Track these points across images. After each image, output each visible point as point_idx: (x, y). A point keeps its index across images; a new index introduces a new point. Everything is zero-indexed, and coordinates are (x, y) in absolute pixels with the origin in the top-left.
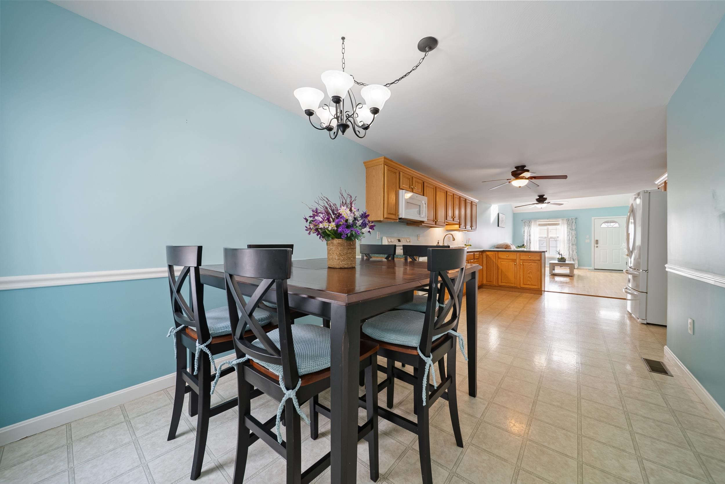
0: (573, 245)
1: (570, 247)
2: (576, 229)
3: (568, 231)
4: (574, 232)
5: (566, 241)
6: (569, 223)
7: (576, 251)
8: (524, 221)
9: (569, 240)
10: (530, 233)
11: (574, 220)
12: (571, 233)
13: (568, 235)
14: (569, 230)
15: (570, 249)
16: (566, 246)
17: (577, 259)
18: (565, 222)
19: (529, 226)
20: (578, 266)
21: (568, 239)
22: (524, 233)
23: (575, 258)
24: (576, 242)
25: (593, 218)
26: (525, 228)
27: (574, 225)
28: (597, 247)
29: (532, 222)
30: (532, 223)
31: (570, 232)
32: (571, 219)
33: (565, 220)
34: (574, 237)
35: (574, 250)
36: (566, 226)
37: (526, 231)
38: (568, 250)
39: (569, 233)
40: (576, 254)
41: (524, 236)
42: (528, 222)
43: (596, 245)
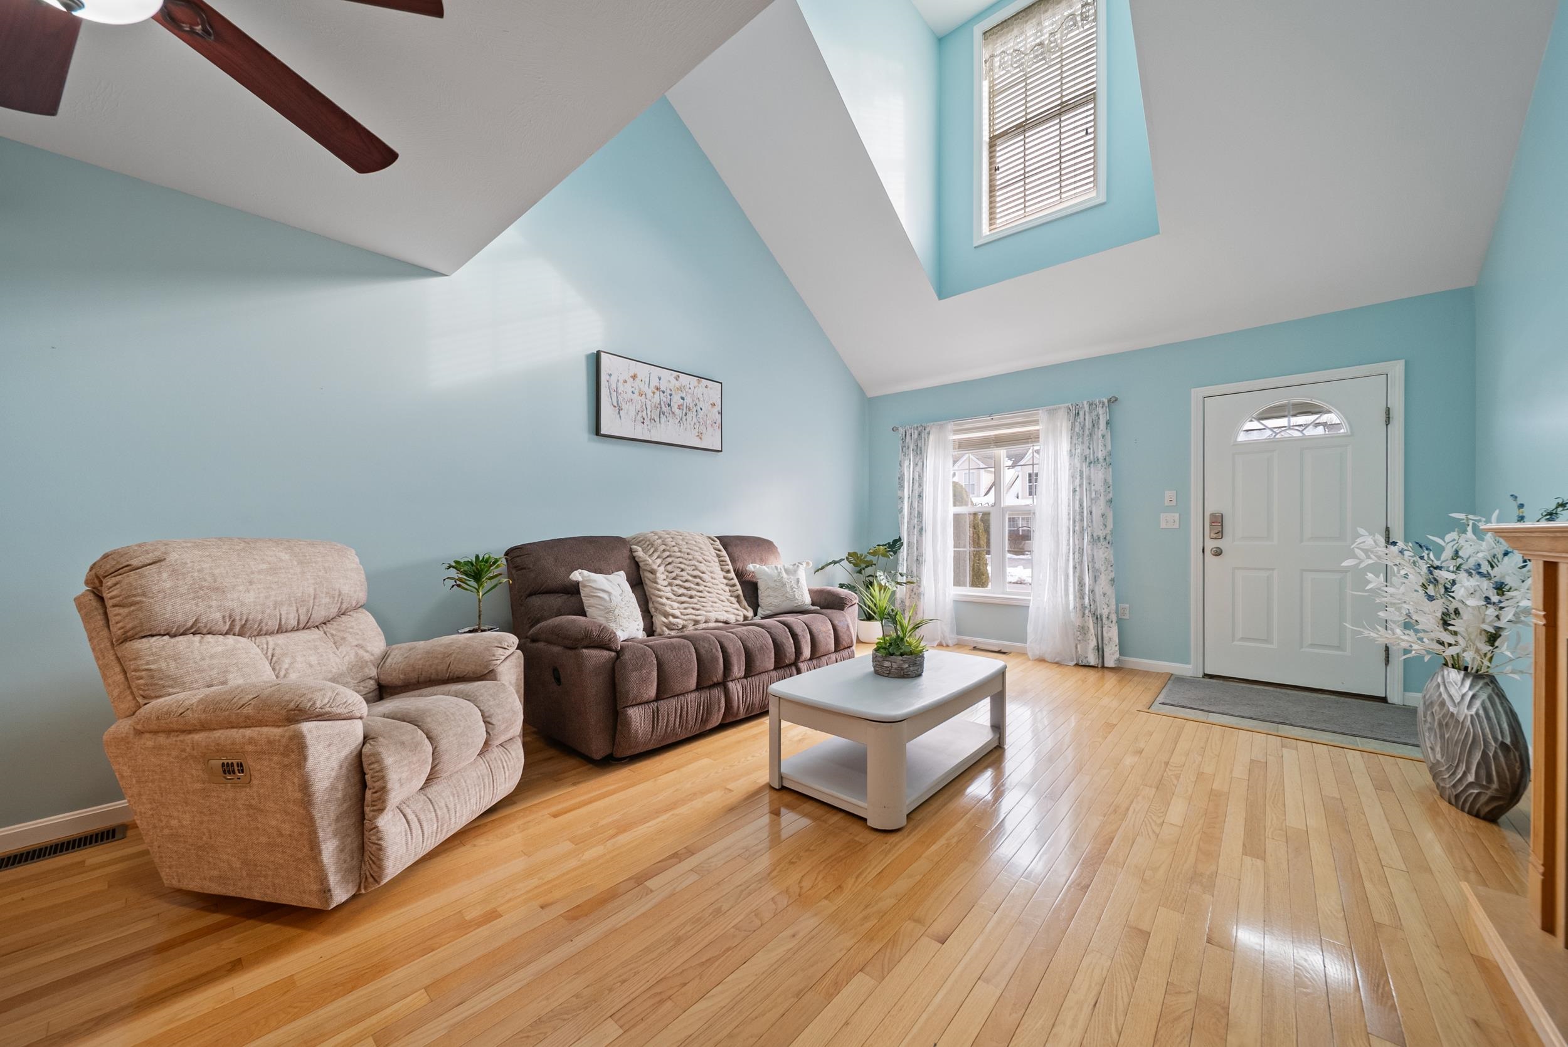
0: (1094, 540)
1: (1081, 551)
2: (1109, 461)
3: (1072, 466)
4: (1098, 475)
5: (1065, 522)
6: (1077, 429)
7: (1112, 575)
8: (901, 431)
9: (1078, 517)
10: (920, 485)
11: (1100, 412)
12: (1089, 478)
13: (1074, 491)
14: (1078, 465)
15: (1081, 562)
16: (1064, 549)
17: (1114, 617)
18: (1063, 425)
19: (919, 451)
20: (1117, 655)
21: (1074, 511)
22: (902, 487)
23: (1105, 612)
24: (1110, 526)
25: (1197, 393)
26: (906, 463)
27: (1103, 436)
28: (1218, 553)
29: (929, 433)
30: (931, 437)
31: (1081, 472)
32: (1091, 405)
33: (1062, 414)
34: (1102, 501)
35: (1103, 569)
36: (1065, 445)
37: (908, 473)
38: (1075, 568)
39: (1077, 482)
40: (1110, 591)
41: (901, 498)
42: (916, 432)
43: (1211, 544)
